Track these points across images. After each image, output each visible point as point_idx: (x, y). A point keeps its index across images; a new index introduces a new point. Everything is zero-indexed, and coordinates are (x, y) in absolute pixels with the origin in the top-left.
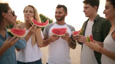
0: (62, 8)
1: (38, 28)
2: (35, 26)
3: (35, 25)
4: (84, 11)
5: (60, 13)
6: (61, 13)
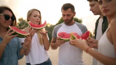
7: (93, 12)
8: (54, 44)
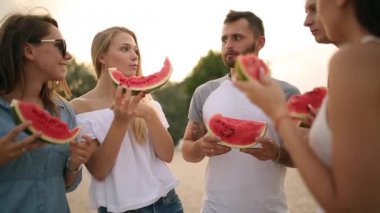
0: (244, 22)
1: (139, 96)
2: (124, 91)
3: (125, 86)
4: (307, 24)
5: (235, 37)
6: (242, 37)
7: (314, 32)
8: (192, 144)
